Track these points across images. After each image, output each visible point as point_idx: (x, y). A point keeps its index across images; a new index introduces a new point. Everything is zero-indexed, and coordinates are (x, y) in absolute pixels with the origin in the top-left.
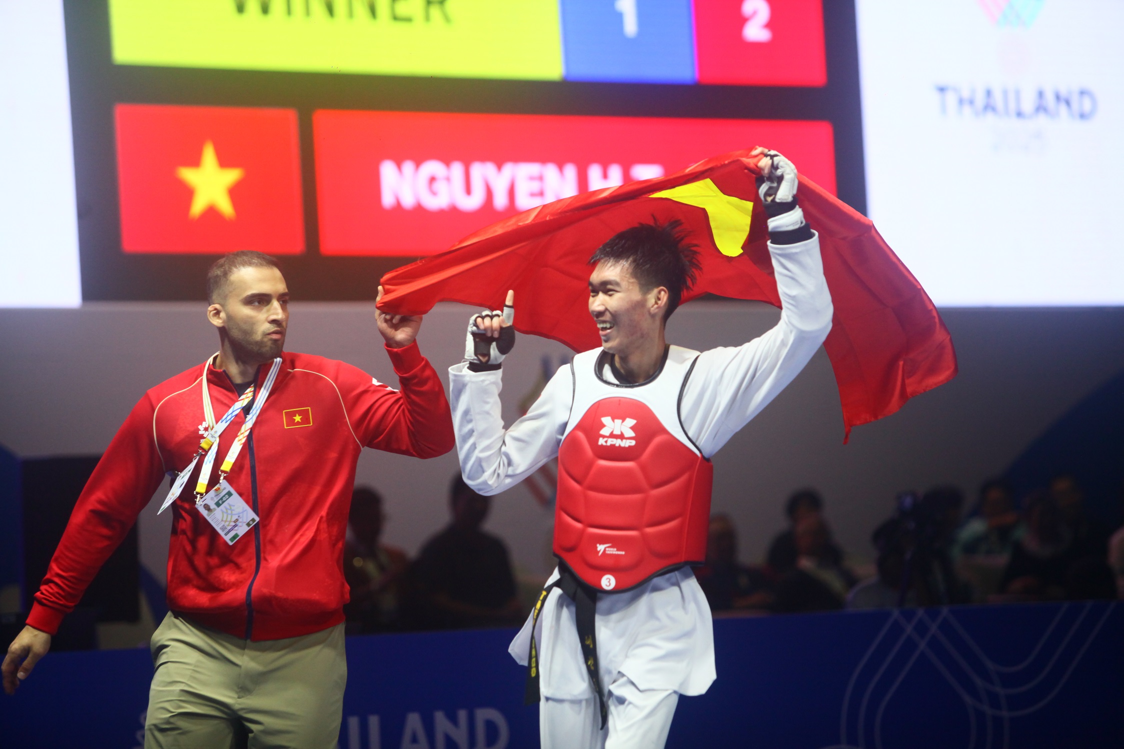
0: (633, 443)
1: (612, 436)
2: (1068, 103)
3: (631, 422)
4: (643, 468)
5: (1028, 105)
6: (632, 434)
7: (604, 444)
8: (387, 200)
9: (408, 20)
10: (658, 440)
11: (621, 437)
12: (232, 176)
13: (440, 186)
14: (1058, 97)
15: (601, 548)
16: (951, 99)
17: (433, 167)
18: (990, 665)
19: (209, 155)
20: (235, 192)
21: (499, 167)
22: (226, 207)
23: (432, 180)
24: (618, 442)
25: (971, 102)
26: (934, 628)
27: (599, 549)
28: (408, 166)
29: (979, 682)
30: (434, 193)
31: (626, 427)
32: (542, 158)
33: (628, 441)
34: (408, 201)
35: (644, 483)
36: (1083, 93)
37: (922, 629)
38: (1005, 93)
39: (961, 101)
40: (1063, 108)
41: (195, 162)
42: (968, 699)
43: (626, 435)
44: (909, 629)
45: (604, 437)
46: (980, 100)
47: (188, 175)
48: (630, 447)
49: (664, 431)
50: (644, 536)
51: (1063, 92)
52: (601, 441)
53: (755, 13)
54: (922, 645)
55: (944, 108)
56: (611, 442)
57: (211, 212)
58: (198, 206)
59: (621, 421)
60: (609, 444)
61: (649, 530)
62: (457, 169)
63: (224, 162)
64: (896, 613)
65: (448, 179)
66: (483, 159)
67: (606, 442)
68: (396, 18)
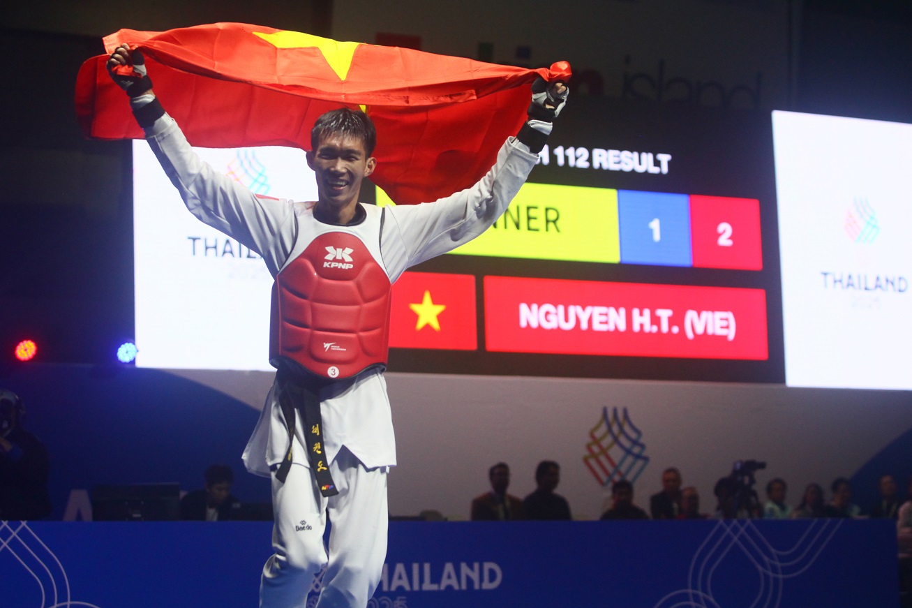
0: (352, 266)
1: (335, 260)
2: (892, 283)
3: (349, 251)
4: (359, 286)
5: (871, 284)
6: (351, 260)
7: (328, 266)
8: (523, 324)
9: (537, 230)
10: (368, 266)
11: (342, 261)
12: (440, 309)
13: (550, 317)
14: (887, 281)
15: (327, 345)
16: (830, 279)
17: (548, 307)
18: (773, 550)
19: (427, 297)
20: (440, 317)
21: (584, 309)
22: (436, 325)
23: (547, 313)
24: (340, 265)
25: (840, 281)
26: (742, 530)
27: (325, 347)
28: (535, 307)
29: (766, 559)
30: (548, 321)
31: (346, 254)
32: (607, 305)
33: (348, 265)
34: (534, 324)
35: (359, 298)
36: (900, 279)
37: (735, 530)
38: (859, 278)
39: (835, 281)
40: (890, 286)
41: (419, 301)
42: (760, 568)
43: (346, 260)
44: (728, 530)
45: (328, 261)
46: (845, 281)
47: (415, 307)
48: (349, 269)
49: (372, 260)
50: (360, 339)
51: (890, 279)
52: (326, 265)
53: (724, 232)
54: (736, 539)
55: (826, 285)
56: (333, 265)
57: (428, 327)
58: (420, 324)
59: (341, 249)
60: (332, 266)
61: (362, 334)
62: (561, 308)
63: (435, 301)
64: (721, 521)
65: (556, 314)
66: (575, 304)
67: (330, 265)
68: (529, 229)
